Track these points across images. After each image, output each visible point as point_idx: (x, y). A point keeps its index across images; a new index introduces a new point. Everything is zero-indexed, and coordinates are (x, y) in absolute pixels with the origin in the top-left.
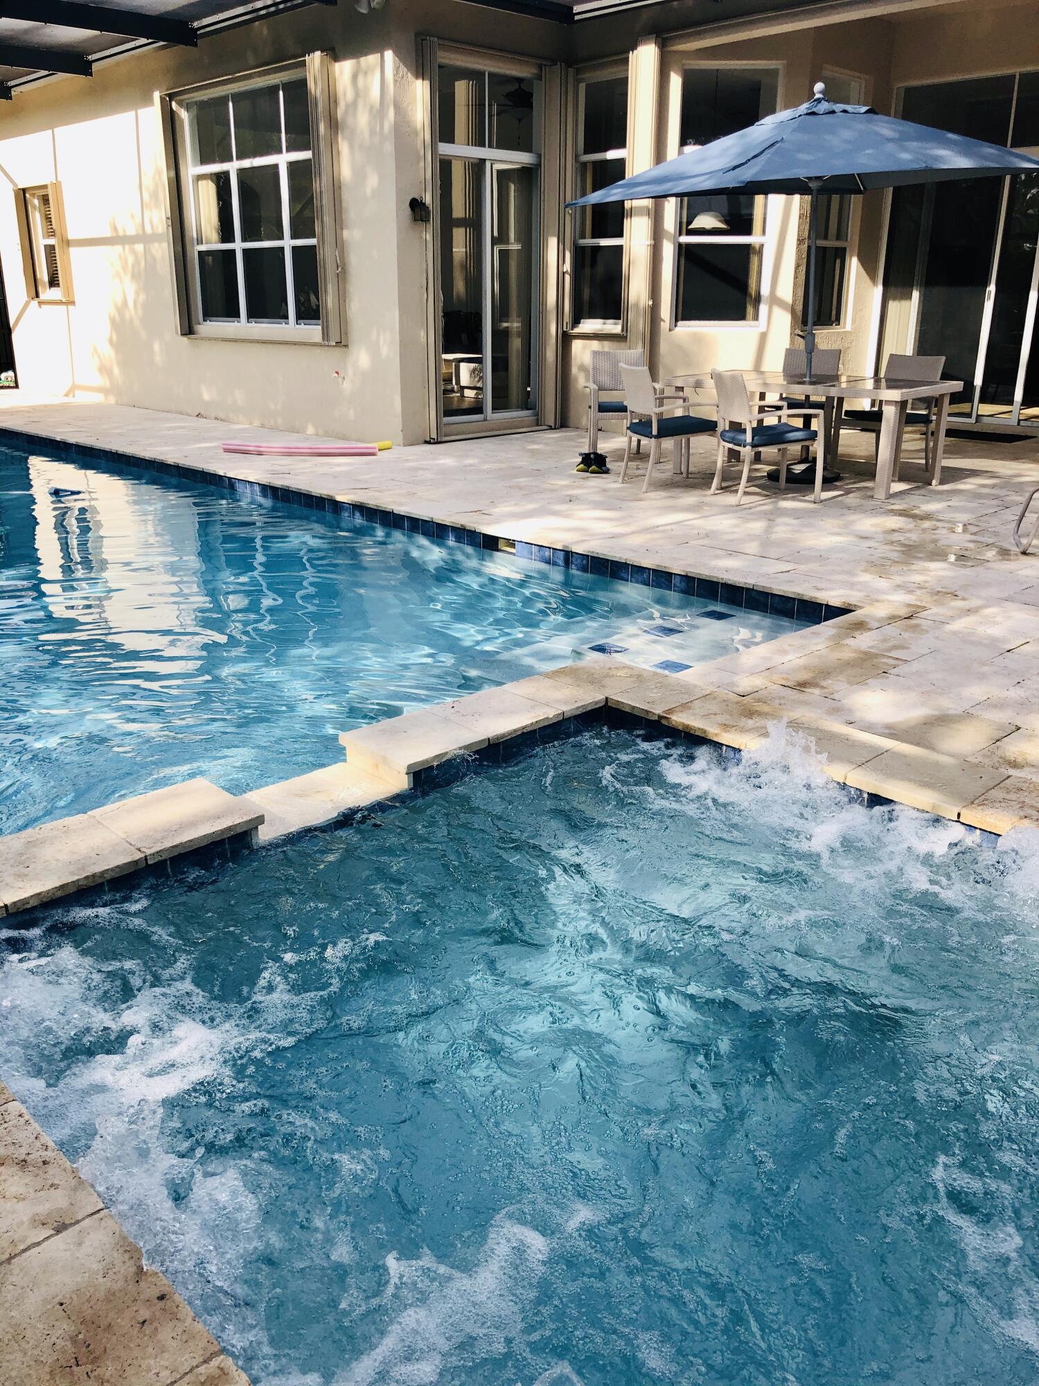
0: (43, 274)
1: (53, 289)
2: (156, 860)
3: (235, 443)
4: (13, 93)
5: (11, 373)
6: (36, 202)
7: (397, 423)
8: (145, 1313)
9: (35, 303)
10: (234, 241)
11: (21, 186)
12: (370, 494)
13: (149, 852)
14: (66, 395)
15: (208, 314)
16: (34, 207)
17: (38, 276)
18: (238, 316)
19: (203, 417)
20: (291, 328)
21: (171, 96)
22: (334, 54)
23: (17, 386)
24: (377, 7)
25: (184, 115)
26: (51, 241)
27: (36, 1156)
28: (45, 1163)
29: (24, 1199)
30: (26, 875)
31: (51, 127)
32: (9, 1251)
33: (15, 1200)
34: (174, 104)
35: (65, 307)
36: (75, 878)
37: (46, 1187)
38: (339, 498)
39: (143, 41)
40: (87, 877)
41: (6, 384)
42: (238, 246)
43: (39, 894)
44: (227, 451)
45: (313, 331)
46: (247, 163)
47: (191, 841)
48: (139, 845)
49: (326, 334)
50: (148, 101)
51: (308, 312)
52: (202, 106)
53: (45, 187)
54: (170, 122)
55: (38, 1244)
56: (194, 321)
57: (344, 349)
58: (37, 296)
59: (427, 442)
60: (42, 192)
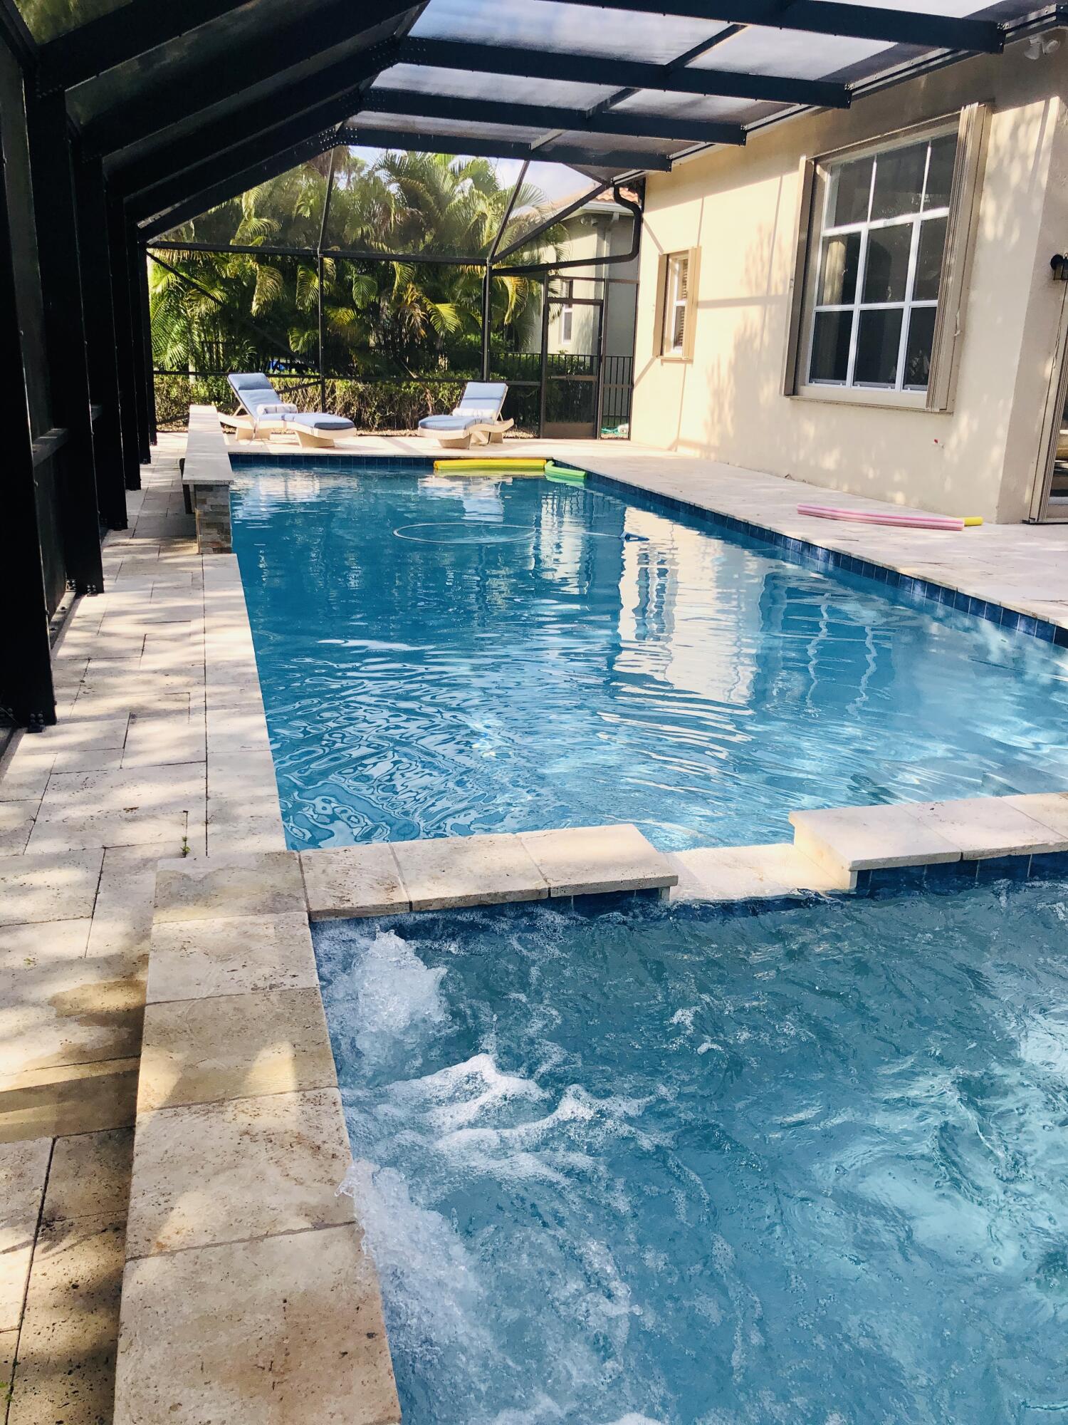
0: (670, 335)
1: (677, 347)
2: (559, 895)
3: (814, 506)
4: (673, 165)
5: (627, 426)
6: (677, 266)
7: (994, 499)
8: (349, 1346)
9: (658, 361)
10: (853, 302)
11: (666, 252)
12: (938, 569)
13: (553, 884)
14: (670, 449)
15: (815, 375)
16: (674, 271)
17: (666, 335)
18: (845, 378)
19: (791, 478)
20: (897, 393)
21: (817, 161)
22: (993, 104)
23: (629, 438)
24: (1049, 52)
25: (826, 178)
26: (682, 303)
27: (329, 1147)
28: (334, 1156)
29: (302, 1184)
30: (439, 878)
31: (702, 195)
32: (268, 1228)
33: (294, 1182)
34: (818, 167)
35: (682, 365)
36: (480, 892)
37: (325, 1180)
38: (903, 571)
39: (798, 107)
40: (489, 895)
41: (621, 436)
42: (857, 307)
43: (442, 899)
44: (801, 512)
45: (917, 396)
46: (880, 224)
47: (598, 884)
48: (547, 875)
49: (930, 401)
50: (794, 166)
51: (917, 376)
52: (847, 168)
53: (686, 252)
54: (812, 184)
55: (293, 1232)
56: (799, 381)
57: (949, 417)
58: (662, 353)
59: (1025, 522)
60: (683, 257)
